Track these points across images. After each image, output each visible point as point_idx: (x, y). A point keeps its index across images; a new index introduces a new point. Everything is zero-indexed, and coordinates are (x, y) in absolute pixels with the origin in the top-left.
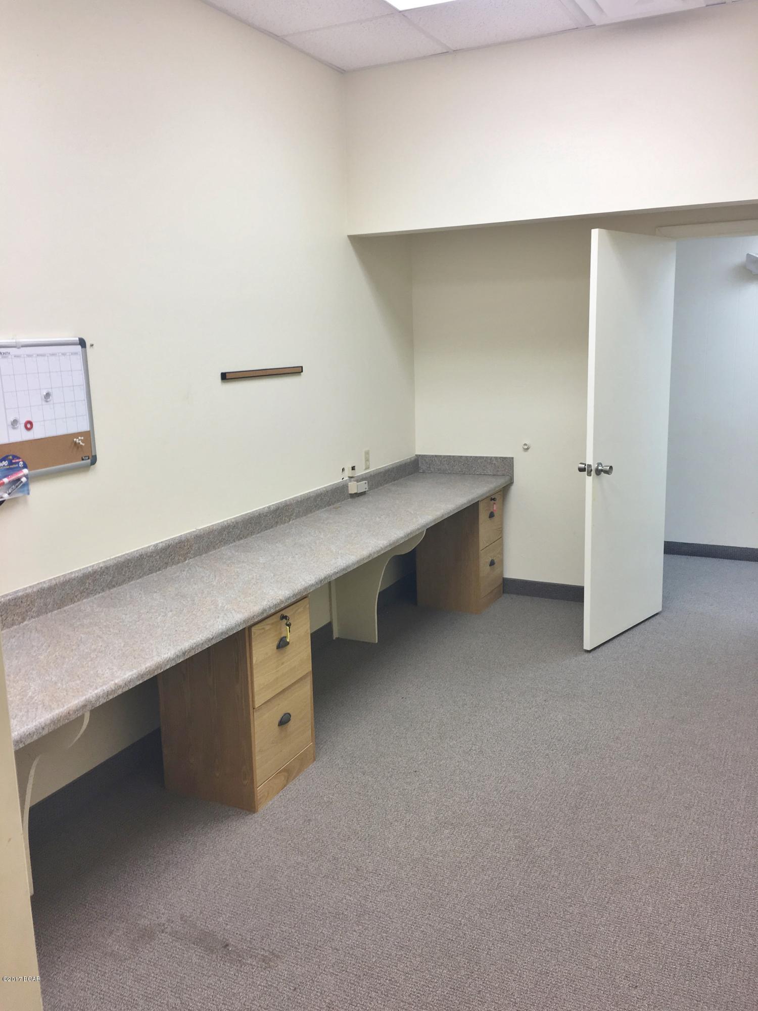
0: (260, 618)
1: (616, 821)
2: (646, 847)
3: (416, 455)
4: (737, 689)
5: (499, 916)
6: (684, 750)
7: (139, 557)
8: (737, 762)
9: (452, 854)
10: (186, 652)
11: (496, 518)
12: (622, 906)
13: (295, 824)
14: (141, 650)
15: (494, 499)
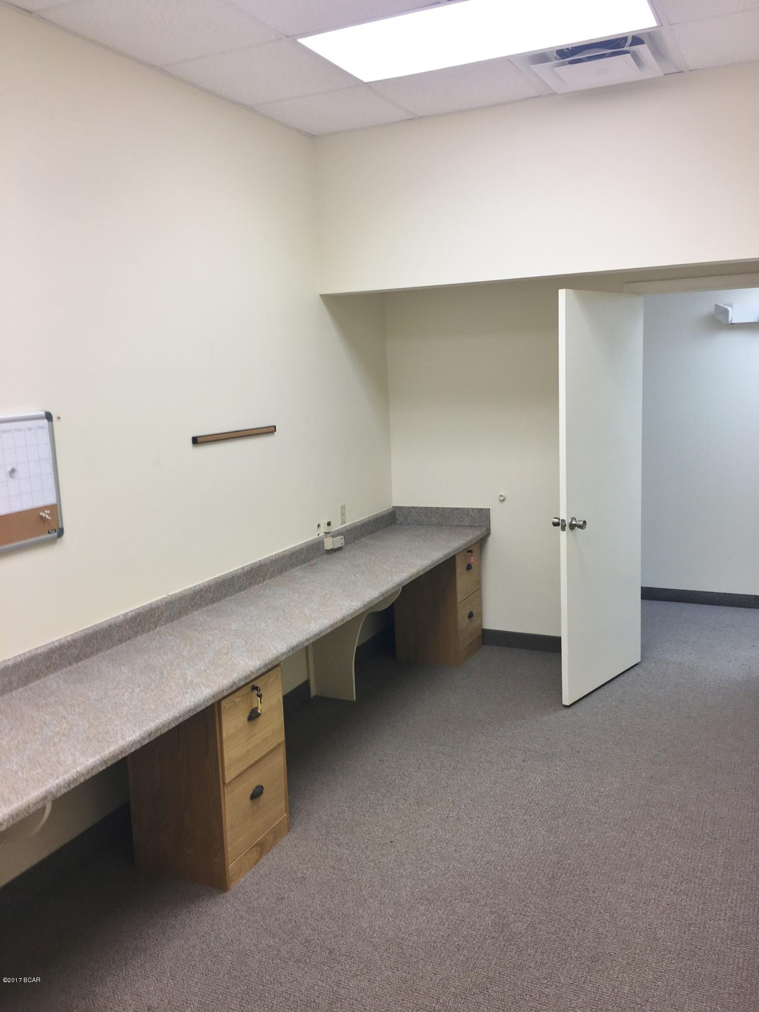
0: (230, 691)
1: (594, 892)
2: (623, 920)
3: (393, 507)
4: (715, 744)
5: (474, 1000)
6: (662, 813)
7: (108, 628)
8: (715, 824)
9: (427, 934)
10: (151, 733)
11: (473, 570)
12: (599, 986)
13: (267, 903)
14: (106, 732)
15: (471, 551)
